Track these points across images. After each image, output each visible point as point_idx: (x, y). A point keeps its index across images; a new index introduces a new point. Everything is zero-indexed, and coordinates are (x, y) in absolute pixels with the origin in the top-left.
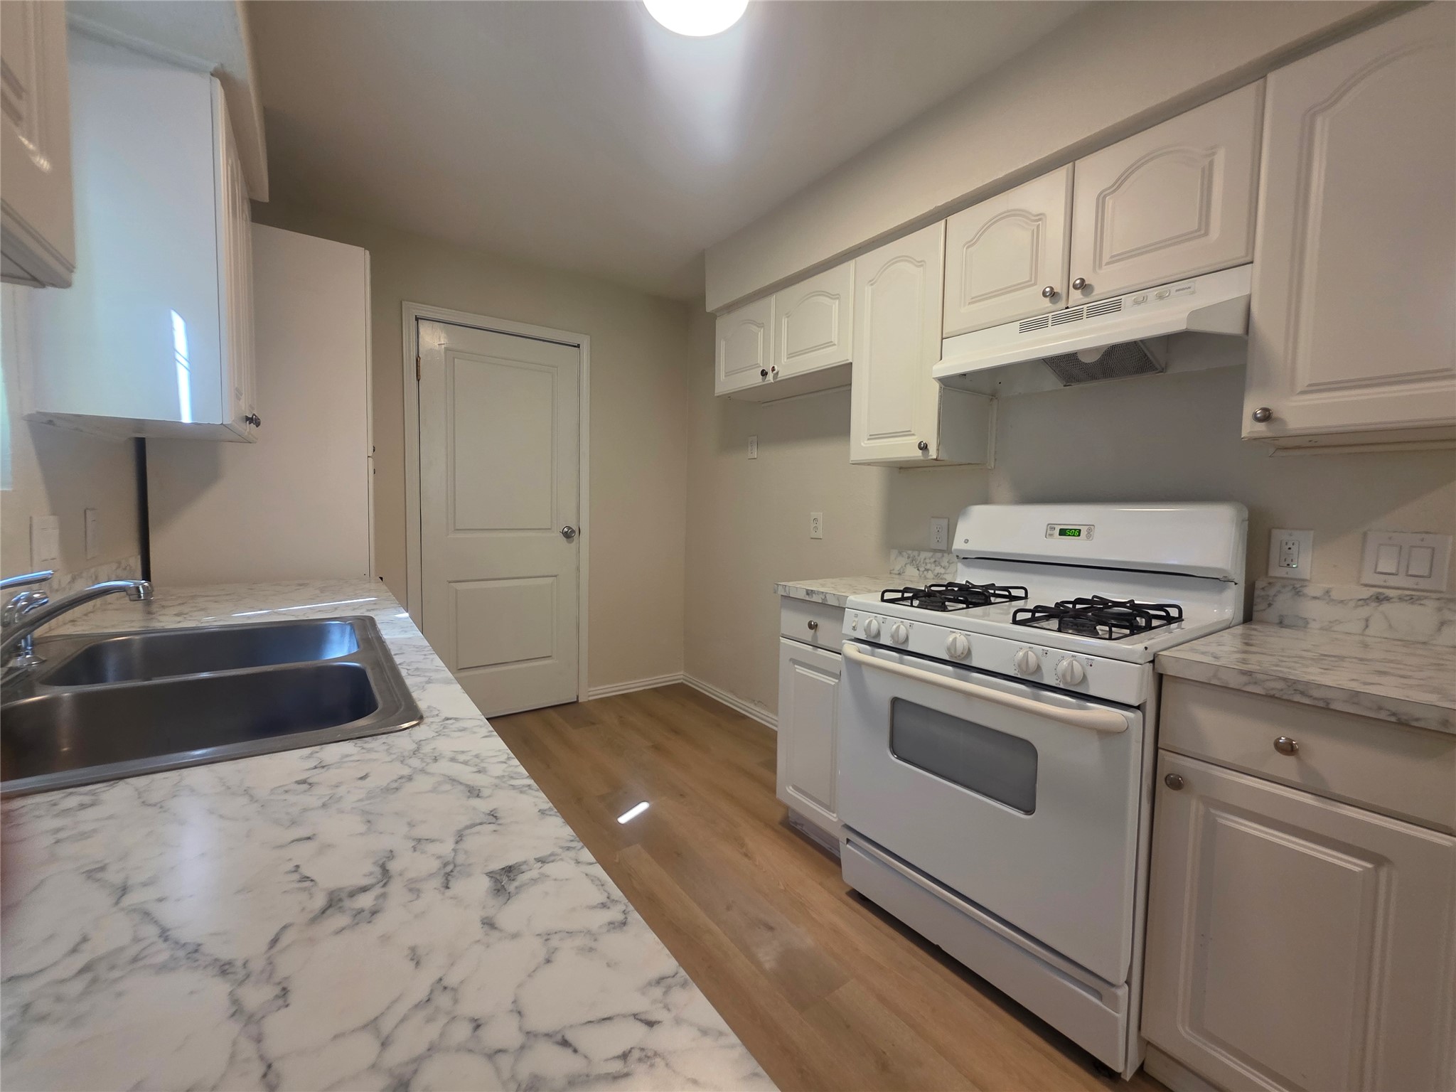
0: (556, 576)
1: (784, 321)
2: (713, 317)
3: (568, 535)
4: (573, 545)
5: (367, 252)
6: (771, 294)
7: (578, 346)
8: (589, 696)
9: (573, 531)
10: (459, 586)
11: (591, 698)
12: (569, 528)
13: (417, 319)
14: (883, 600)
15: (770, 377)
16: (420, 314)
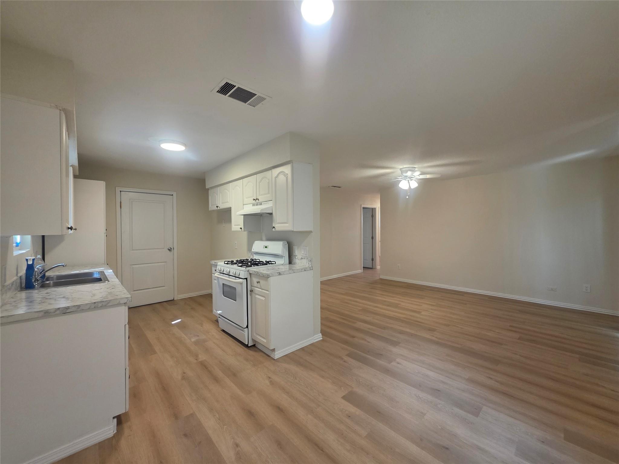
0: (166, 262)
1: (221, 194)
2: (208, 189)
3: (170, 250)
4: (172, 253)
5: (105, 182)
6: (218, 187)
7: (172, 195)
8: (178, 298)
9: (171, 249)
10: (134, 266)
11: (178, 299)
12: (170, 248)
13: (120, 191)
14: (224, 263)
15: (219, 208)
16: (121, 190)
